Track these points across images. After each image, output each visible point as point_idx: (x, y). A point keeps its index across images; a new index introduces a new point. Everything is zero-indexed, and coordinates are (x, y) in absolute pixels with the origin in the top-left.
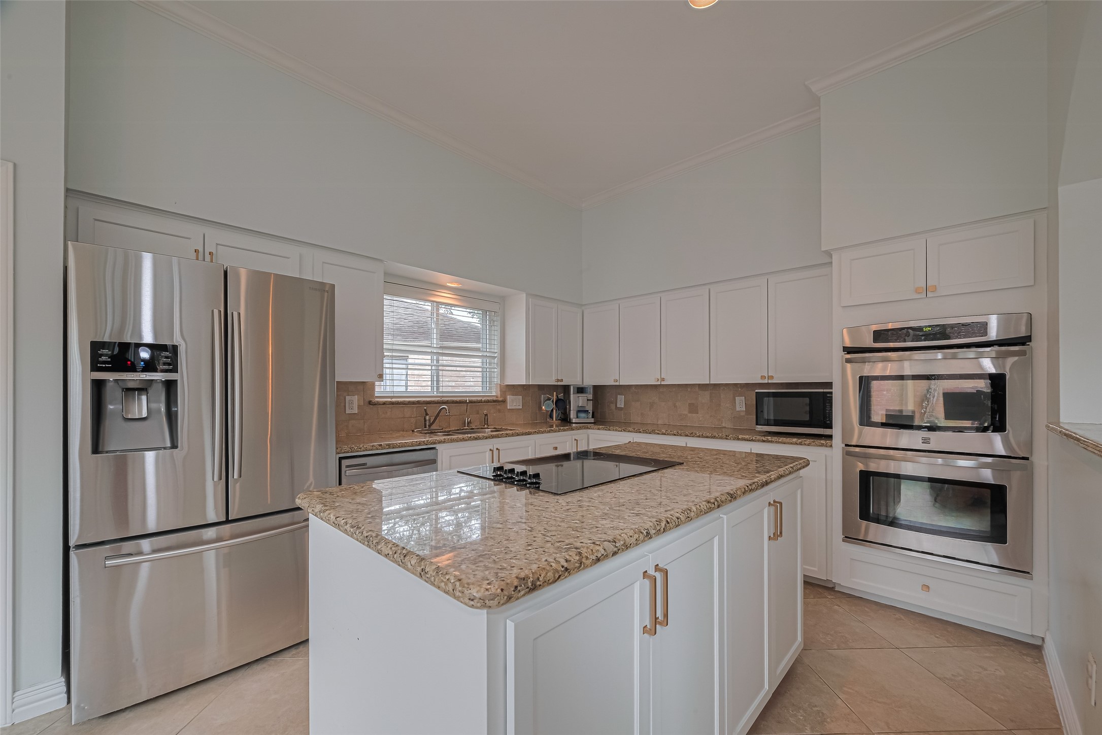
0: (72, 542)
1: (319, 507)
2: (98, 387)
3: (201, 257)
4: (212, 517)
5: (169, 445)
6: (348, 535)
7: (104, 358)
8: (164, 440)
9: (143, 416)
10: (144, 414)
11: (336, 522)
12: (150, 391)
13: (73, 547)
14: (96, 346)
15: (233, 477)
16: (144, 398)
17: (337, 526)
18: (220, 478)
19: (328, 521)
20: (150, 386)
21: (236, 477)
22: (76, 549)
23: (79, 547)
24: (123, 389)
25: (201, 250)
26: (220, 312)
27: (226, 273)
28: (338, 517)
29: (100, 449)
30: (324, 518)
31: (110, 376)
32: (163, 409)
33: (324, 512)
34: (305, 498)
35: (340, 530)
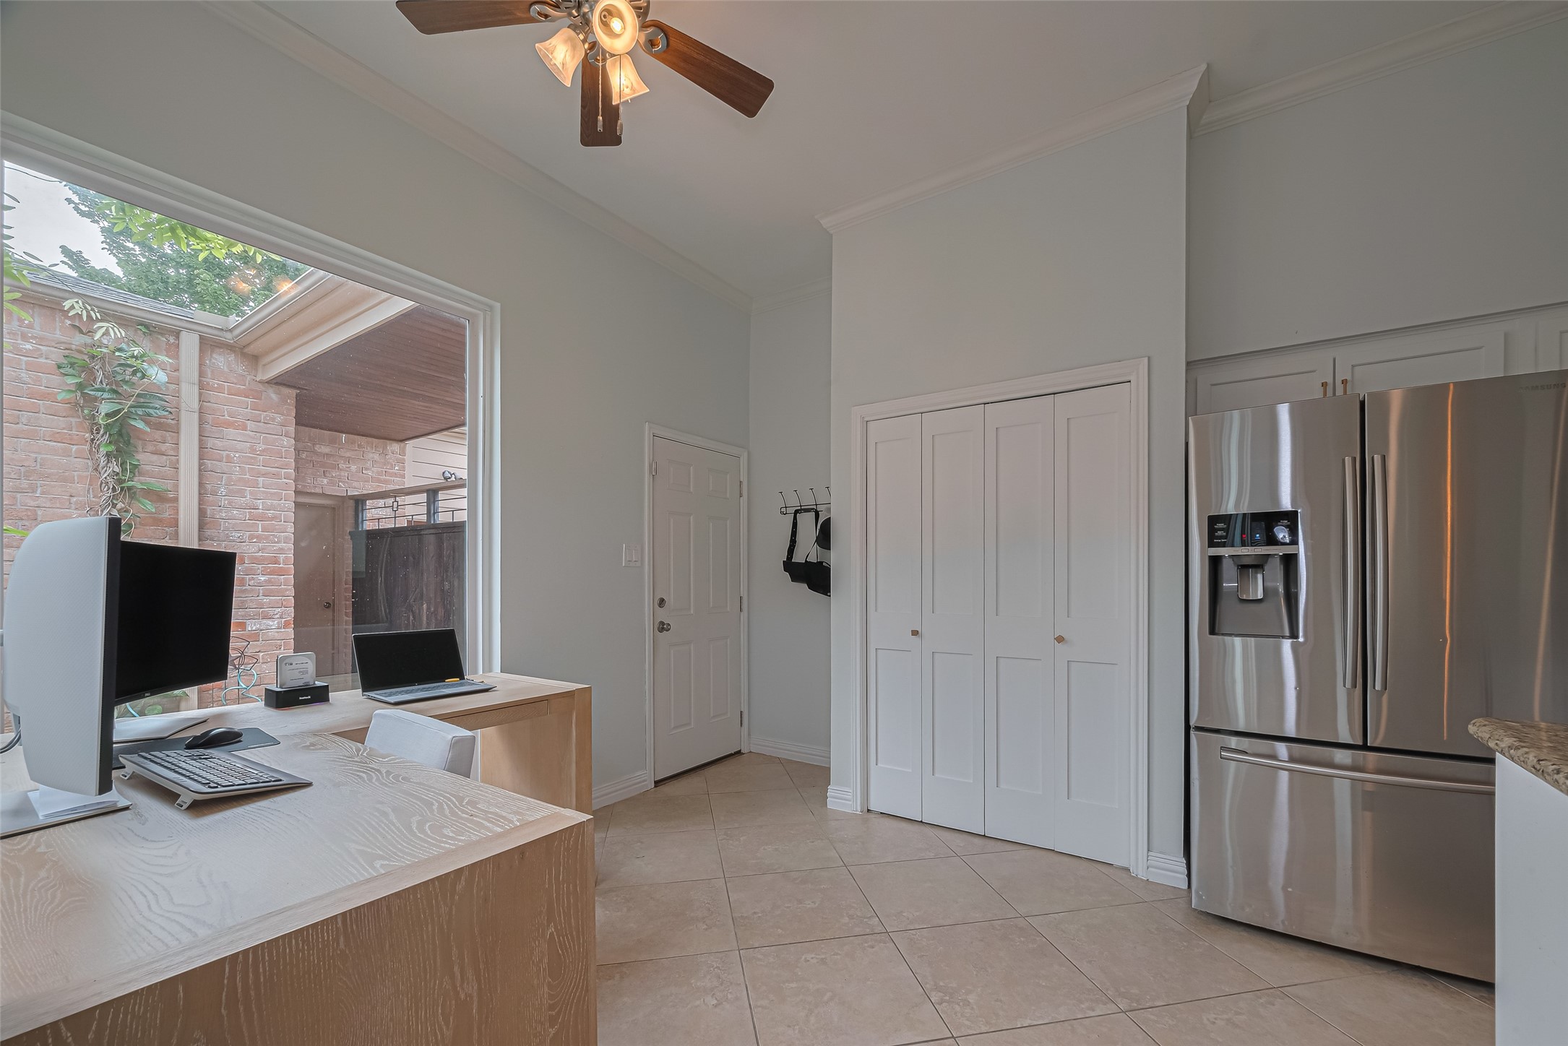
0: (1193, 722)
1: (1507, 741)
2: (1215, 562)
3: (1330, 393)
4: (1345, 737)
5: (1287, 634)
6: (1561, 791)
7: (1220, 533)
8: (1282, 627)
9: (1259, 598)
10: (1260, 596)
11: (1538, 767)
12: (1266, 567)
13: (1193, 728)
14: (1213, 520)
15: (1374, 688)
16: (1260, 577)
17: (1541, 773)
18: (1354, 686)
19: (1523, 763)
20: (1266, 562)
21: (1378, 687)
22: (1195, 731)
23: (1198, 729)
24: (1238, 566)
25: (1330, 380)
26: (1354, 459)
27: (1362, 404)
28: (1542, 760)
29: (1217, 631)
30: (1516, 758)
31: (1224, 552)
32: (1281, 590)
33: (1517, 748)
34: (1485, 725)
35: (1546, 780)
